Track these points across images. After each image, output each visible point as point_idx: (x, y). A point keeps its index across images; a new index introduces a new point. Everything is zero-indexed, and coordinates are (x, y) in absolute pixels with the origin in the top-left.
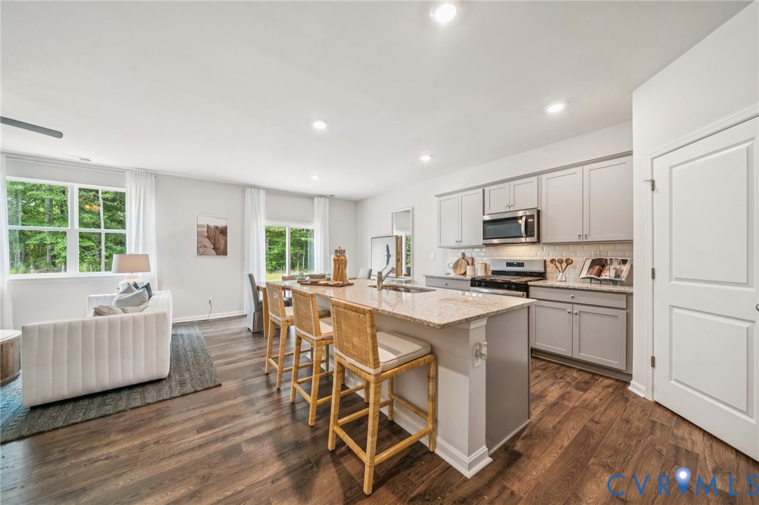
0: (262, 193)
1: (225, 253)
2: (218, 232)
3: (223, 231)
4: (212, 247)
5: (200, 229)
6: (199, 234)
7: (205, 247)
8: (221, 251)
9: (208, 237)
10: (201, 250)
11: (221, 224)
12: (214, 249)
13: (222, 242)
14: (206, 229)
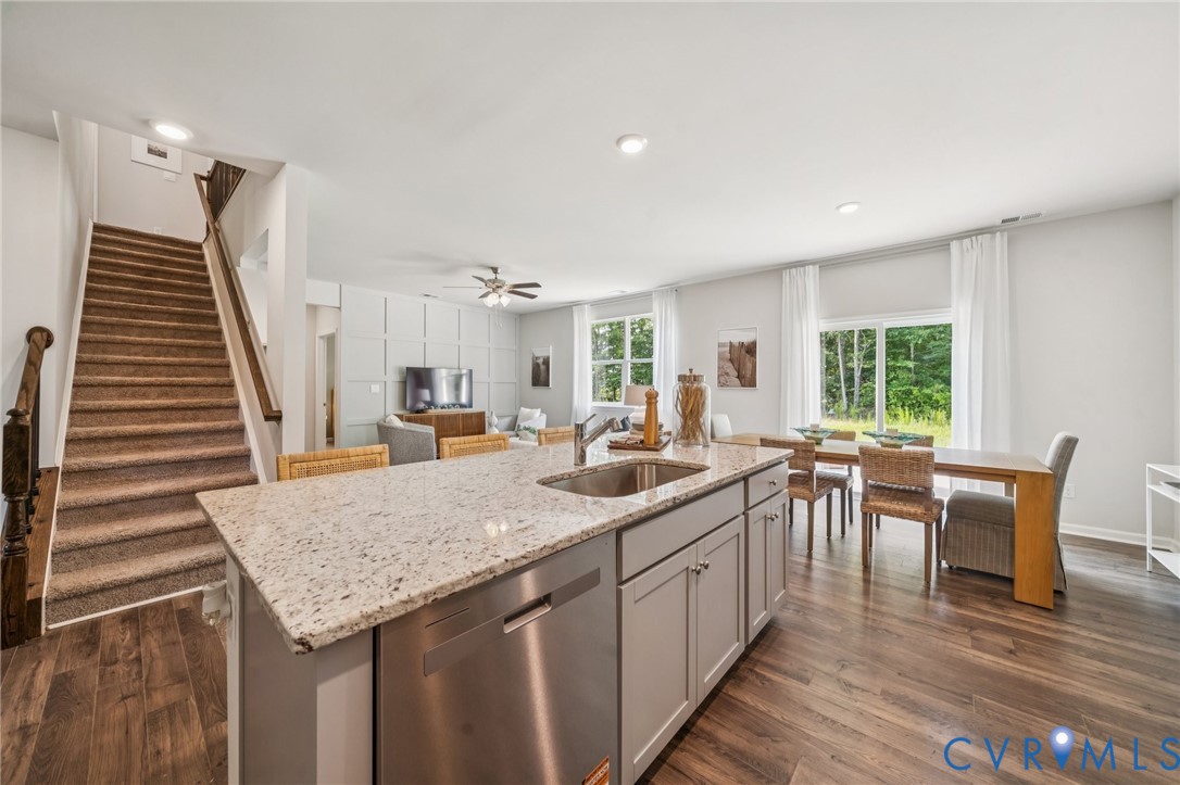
0: (812, 270)
1: (752, 383)
2: (743, 352)
3: (750, 349)
4: (736, 374)
5: (723, 349)
6: (721, 357)
7: (727, 374)
8: (748, 380)
9: (731, 360)
10: (722, 379)
11: (746, 338)
12: (738, 377)
13: (749, 365)
14: (728, 349)
